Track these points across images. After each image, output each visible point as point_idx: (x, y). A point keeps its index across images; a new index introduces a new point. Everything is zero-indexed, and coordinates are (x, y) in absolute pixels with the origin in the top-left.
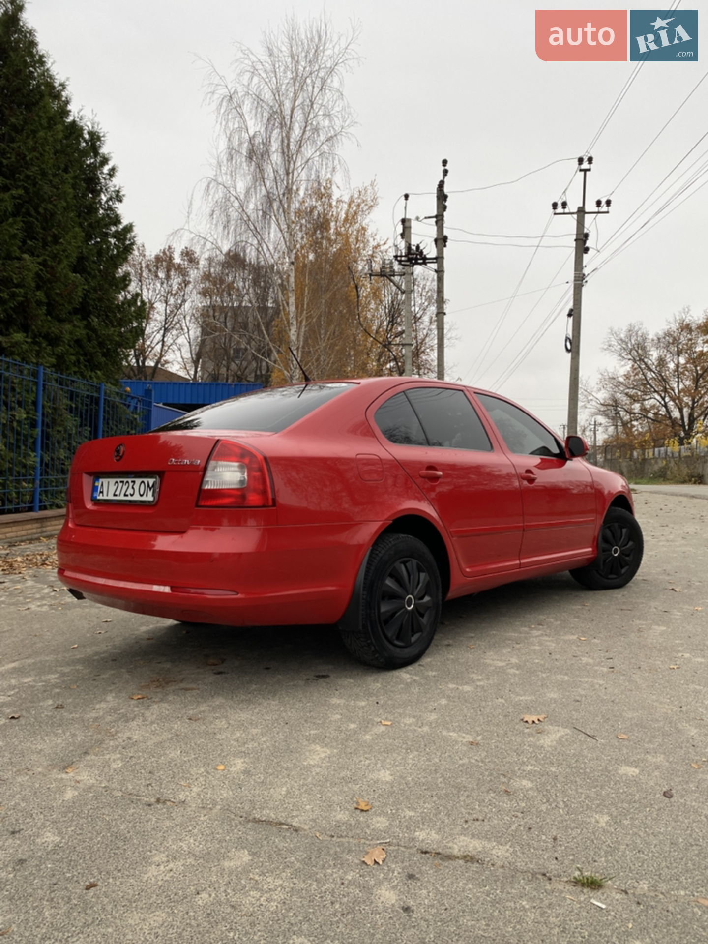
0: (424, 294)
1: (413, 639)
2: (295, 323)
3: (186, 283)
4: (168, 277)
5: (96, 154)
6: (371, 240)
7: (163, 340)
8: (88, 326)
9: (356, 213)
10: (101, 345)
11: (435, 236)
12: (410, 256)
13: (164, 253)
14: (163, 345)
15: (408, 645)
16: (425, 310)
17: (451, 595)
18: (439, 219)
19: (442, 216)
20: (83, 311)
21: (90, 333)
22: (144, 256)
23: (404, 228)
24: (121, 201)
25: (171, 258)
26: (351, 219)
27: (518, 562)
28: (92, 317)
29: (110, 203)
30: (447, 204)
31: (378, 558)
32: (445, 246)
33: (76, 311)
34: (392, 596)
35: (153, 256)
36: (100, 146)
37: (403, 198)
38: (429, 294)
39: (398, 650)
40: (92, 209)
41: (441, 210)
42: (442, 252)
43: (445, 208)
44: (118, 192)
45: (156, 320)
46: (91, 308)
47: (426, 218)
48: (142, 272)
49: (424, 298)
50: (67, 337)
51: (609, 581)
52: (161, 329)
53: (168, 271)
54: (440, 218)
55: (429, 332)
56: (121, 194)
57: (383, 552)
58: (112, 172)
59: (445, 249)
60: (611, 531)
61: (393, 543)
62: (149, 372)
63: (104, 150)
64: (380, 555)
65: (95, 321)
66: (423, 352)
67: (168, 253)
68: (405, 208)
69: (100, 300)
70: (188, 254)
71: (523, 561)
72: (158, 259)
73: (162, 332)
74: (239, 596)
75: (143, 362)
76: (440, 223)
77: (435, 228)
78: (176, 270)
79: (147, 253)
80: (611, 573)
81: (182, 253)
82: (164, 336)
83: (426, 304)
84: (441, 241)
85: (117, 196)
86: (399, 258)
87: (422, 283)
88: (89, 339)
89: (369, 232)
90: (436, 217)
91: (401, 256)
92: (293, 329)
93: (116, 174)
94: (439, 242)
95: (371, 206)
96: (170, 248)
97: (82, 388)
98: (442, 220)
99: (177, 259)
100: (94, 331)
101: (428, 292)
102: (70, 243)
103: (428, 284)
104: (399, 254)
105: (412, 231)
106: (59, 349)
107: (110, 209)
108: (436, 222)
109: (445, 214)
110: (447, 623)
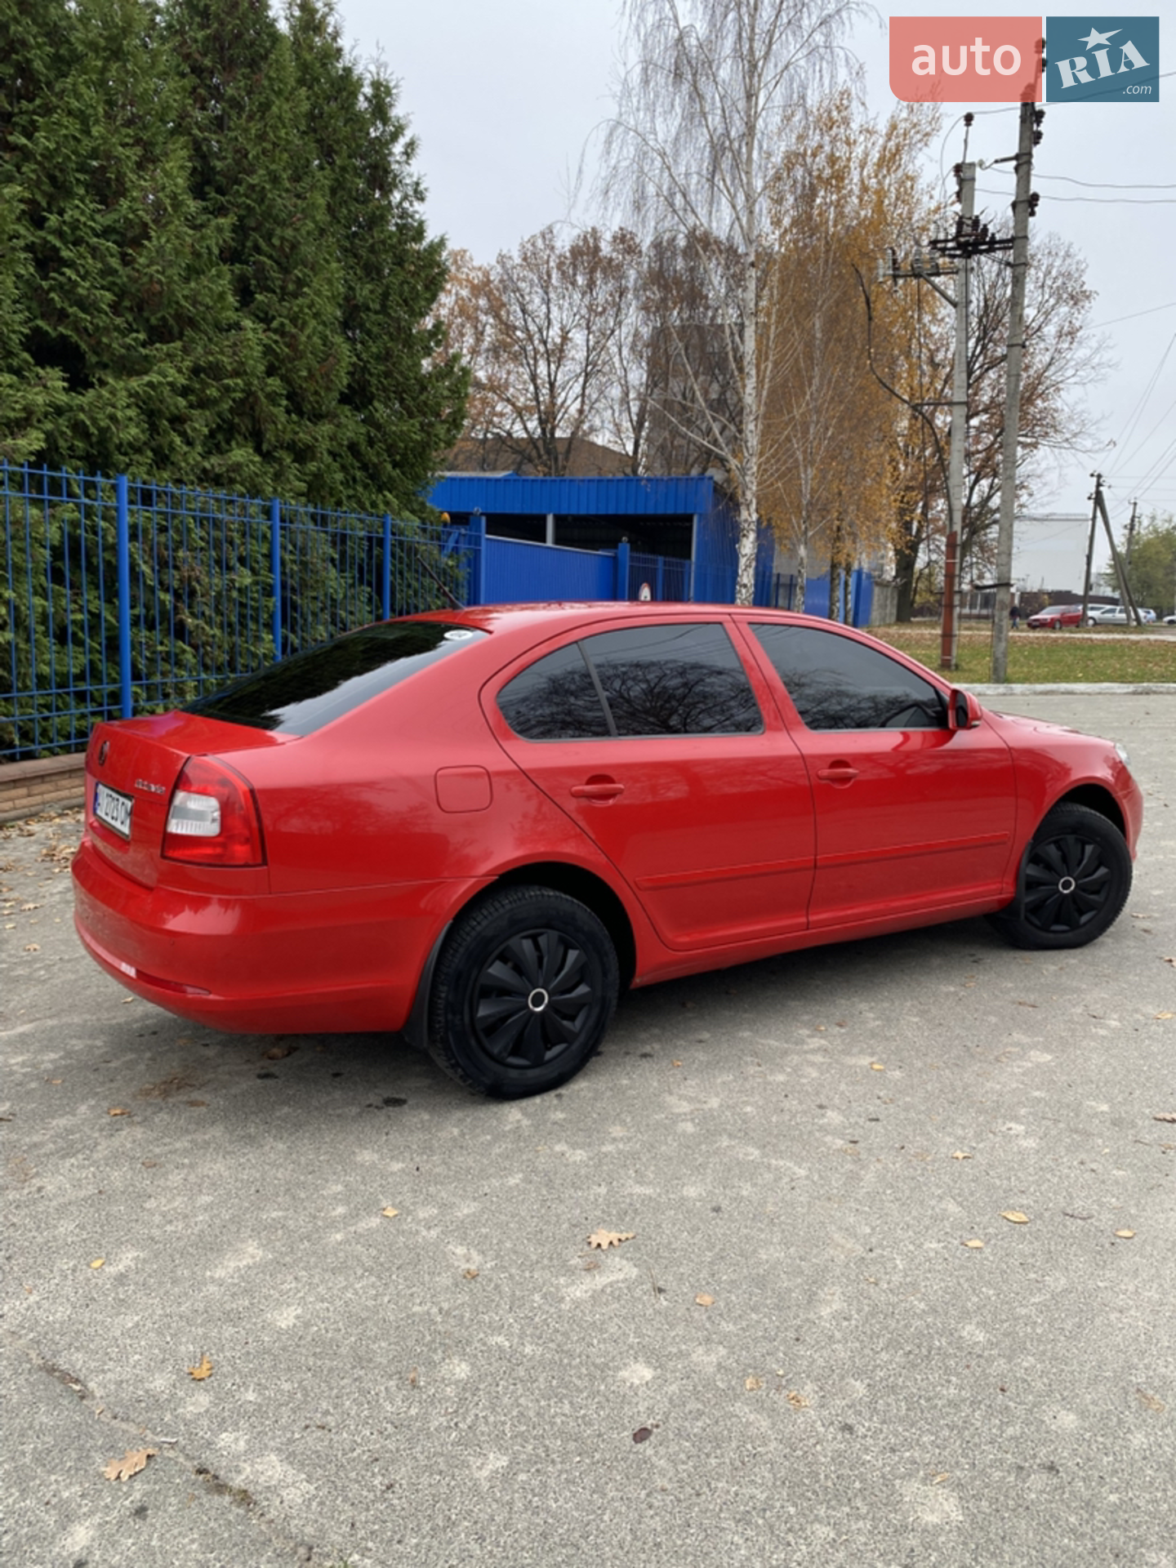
0: (1049, 282)
1: (549, 1055)
2: (753, 372)
3: (622, 292)
4: (591, 285)
5: (385, 120)
6: (926, 198)
7: (583, 395)
8: (369, 421)
9: (898, 149)
10: (390, 449)
11: (1013, 198)
12: (962, 240)
13: (585, 239)
14: (583, 402)
15: (539, 1062)
16: (1047, 314)
17: (638, 981)
18: (1023, 162)
19: (1030, 155)
20: (357, 396)
21: (373, 432)
22: (552, 248)
23: (961, 182)
24: (422, 200)
25: (597, 249)
26: (889, 160)
27: (803, 920)
28: (376, 404)
29: (406, 205)
30: (1042, 128)
31: (473, 934)
32: (1033, 214)
33: (344, 399)
34: (500, 991)
35: (567, 248)
36: (391, 105)
37: (963, 122)
38: (1059, 282)
39: (513, 1073)
40: (377, 219)
41: (1027, 142)
42: (1025, 227)
43: (1038, 137)
44: (417, 184)
45: (573, 359)
46: (374, 390)
47: (996, 162)
48: (549, 276)
49: (1047, 290)
50: (324, 446)
51: (1051, 936)
52: (578, 376)
53: (592, 271)
54: (1024, 159)
55: (1057, 356)
56: (422, 187)
57: (485, 923)
58: (410, 149)
59: (1031, 219)
60: (1059, 848)
61: (508, 907)
62: (561, 448)
63: (397, 111)
64: (479, 928)
65: (381, 411)
66: (1040, 395)
67: (591, 241)
68: (966, 141)
69: (387, 374)
70: (624, 240)
71: (813, 918)
72: (576, 252)
73: (581, 380)
74: (211, 997)
75: (552, 434)
76: (1024, 168)
77: (1014, 178)
78: (604, 271)
79: (558, 244)
80: (1057, 921)
81: (615, 238)
82: (584, 388)
83: (1052, 301)
84: (1027, 203)
85: (416, 191)
86: (940, 245)
87: (1045, 262)
88: (371, 442)
89: (921, 184)
90: (1016, 157)
91: (946, 241)
92: (751, 383)
93: (418, 151)
94: (1020, 208)
95: (927, 134)
96: (594, 229)
97: (356, 525)
98: (1029, 163)
99: (606, 249)
100: (378, 427)
101: (1056, 278)
102: (318, 293)
103: (1058, 263)
104: (942, 236)
105: (977, 185)
106: (312, 466)
107: (404, 214)
108: (1017, 169)
109: (1036, 150)
110: (689, 1005)
